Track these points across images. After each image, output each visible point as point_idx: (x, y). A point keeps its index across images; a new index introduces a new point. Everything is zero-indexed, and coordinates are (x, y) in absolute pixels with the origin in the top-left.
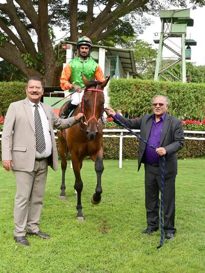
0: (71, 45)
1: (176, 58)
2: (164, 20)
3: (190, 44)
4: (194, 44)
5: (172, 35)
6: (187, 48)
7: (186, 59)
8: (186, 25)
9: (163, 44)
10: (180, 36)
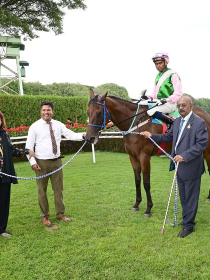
1: (14, 76)
3: (23, 64)
4: (27, 64)
5: (8, 57)
6: (22, 68)
7: (22, 76)
8: (19, 49)
9: (1, 64)
10: (15, 58)
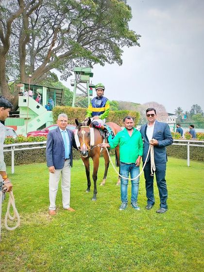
0: (23, 84)
1: (84, 94)
2: (77, 73)
3: (92, 87)
5: (82, 82)
6: (90, 89)
7: (90, 95)
8: (89, 76)
9: (77, 87)
10: (86, 82)
